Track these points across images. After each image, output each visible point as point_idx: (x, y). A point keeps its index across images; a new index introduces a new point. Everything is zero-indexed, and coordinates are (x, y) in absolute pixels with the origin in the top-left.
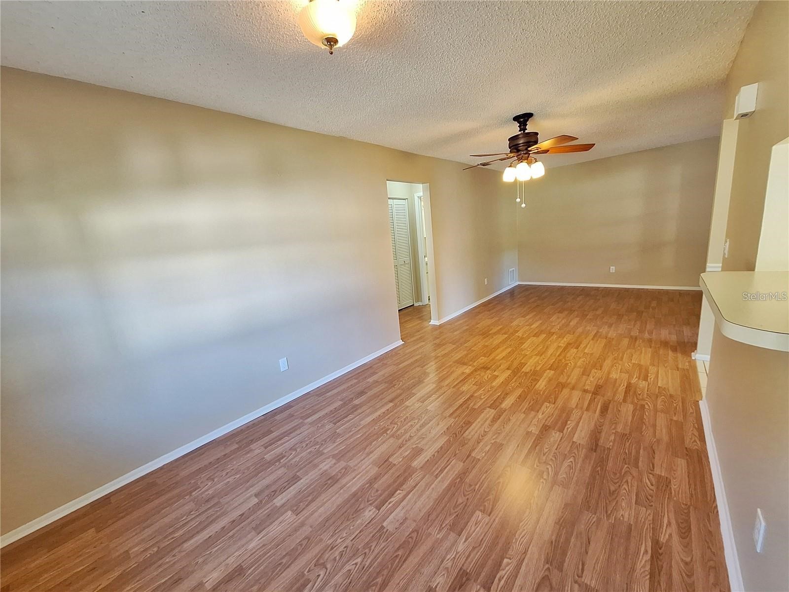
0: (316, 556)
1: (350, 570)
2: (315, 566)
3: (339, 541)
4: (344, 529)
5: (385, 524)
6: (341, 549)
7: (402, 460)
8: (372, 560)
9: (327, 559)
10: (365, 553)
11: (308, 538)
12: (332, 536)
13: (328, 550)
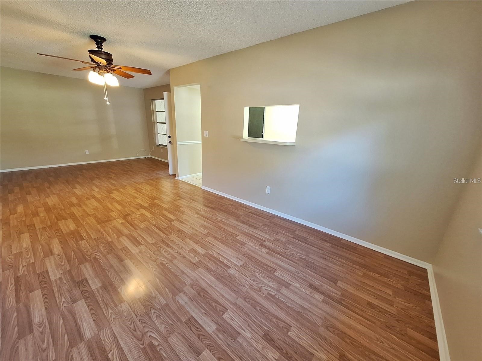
0: (255, 292)
1: (262, 277)
2: (261, 292)
3: (247, 283)
4: (240, 281)
5: (239, 265)
6: (252, 281)
7: (197, 257)
8: (257, 269)
9: (257, 287)
10: (254, 272)
11: (245, 299)
12: (244, 286)
13: (253, 287)
